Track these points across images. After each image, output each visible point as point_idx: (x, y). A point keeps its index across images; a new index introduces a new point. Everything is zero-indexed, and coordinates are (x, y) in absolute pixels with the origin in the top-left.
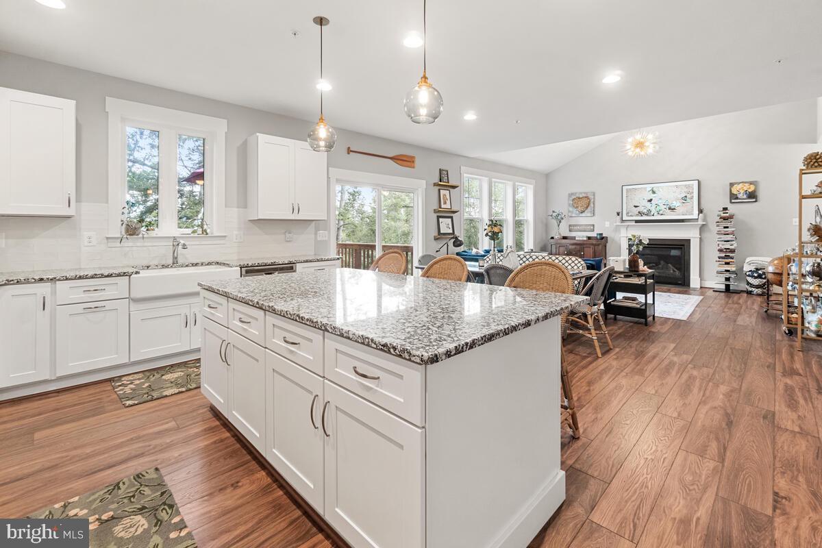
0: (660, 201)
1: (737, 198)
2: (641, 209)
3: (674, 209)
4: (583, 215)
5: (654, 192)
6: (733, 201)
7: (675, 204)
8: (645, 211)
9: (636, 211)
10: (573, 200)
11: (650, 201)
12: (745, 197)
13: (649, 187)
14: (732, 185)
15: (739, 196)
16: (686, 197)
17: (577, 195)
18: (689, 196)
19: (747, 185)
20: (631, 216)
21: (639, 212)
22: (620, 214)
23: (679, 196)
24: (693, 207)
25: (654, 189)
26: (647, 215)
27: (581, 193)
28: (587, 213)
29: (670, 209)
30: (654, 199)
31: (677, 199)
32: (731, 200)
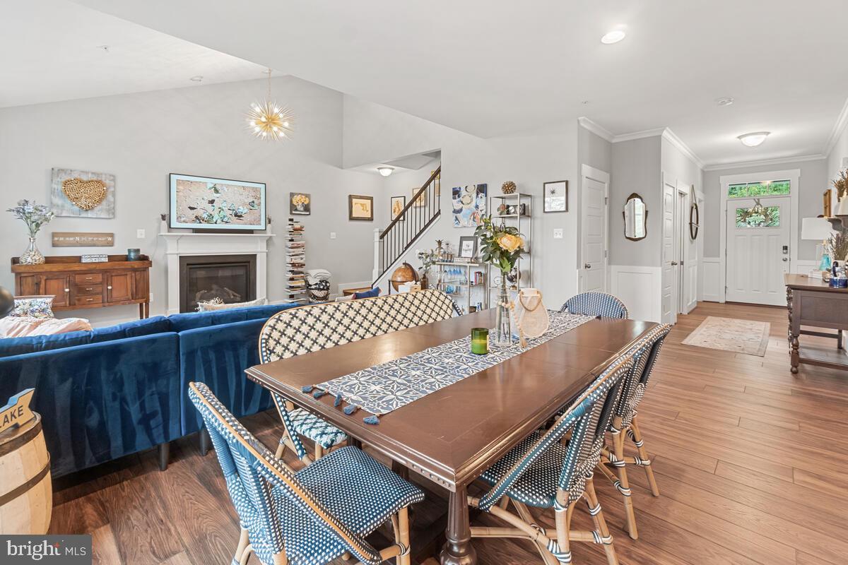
0: (225, 204)
1: (296, 210)
2: (199, 212)
3: (241, 216)
4: (90, 214)
5: (216, 191)
6: (294, 212)
7: (243, 210)
8: (205, 216)
9: (192, 214)
10: (65, 183)
11: (212, 202)
12: (302, 209)
13: (210, 182)
14: (292, 195)
15: (299, 207)
16: (253, 202)
17: (75, 175)
18: (256, 201)
19: (303, 197)
20: (184, 221)
21: (197, 217)
22: (167, 218)
23: (246, 201)
24: (260, 216)
25: (218, 187)
26: (208, 222)
27: (87, 173)
28: (99, 211)
29: (236, 215)
30: (216, 200)
31: (244, 204)
32: (291, 211)
